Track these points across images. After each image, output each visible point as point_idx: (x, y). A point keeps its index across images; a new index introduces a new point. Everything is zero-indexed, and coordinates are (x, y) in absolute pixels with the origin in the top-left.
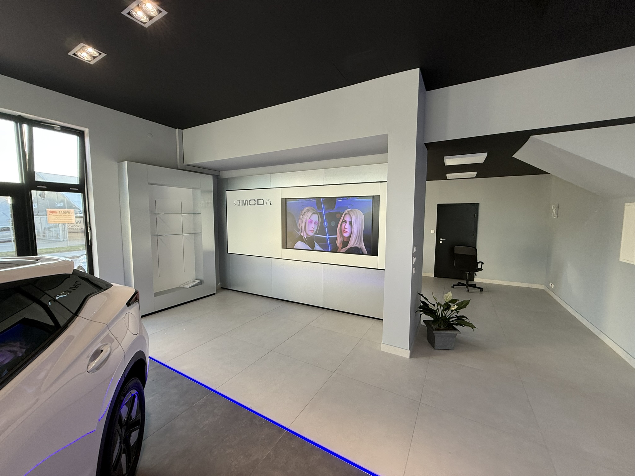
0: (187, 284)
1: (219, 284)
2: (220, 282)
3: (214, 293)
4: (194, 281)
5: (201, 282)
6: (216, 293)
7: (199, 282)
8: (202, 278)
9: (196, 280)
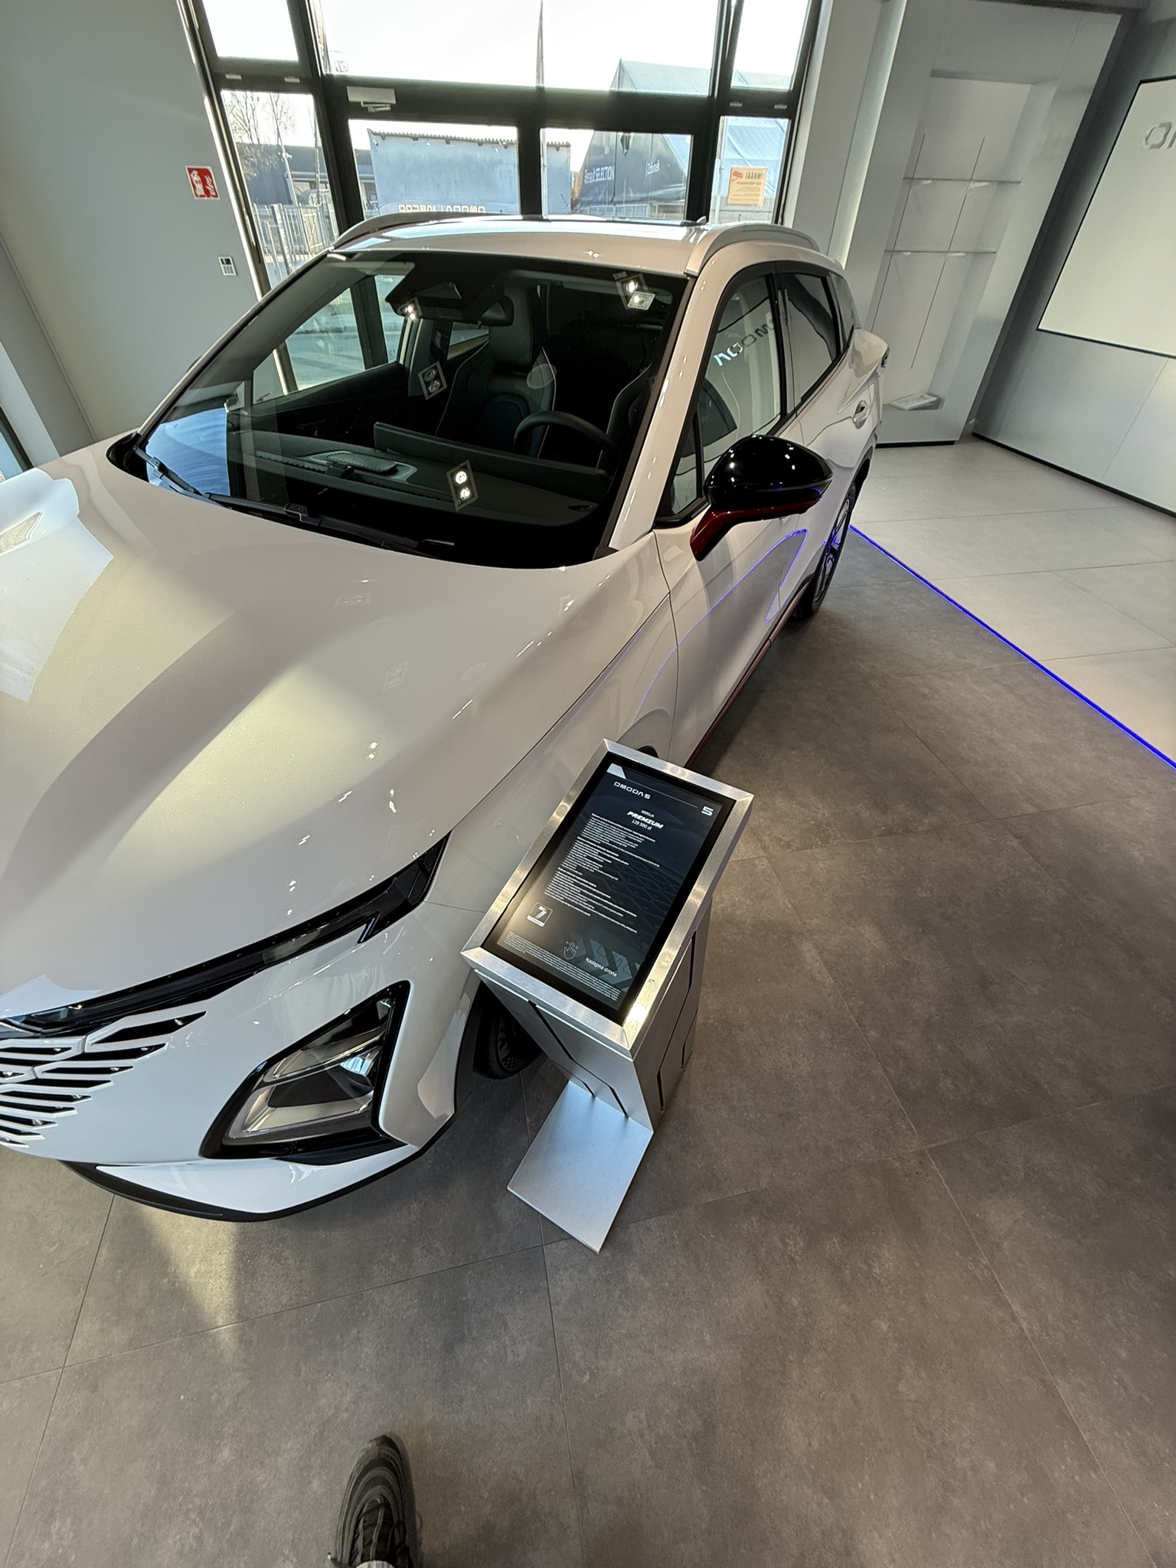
0: (907, 402)
1: (973, 421)
2: (977, 417)
3: (953, 440)
4: (922, 397)
5: (936, 405)
6: (959, 442)
7: (932, 402)
8: (942, 392)
9: (928, 394)
